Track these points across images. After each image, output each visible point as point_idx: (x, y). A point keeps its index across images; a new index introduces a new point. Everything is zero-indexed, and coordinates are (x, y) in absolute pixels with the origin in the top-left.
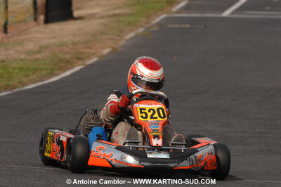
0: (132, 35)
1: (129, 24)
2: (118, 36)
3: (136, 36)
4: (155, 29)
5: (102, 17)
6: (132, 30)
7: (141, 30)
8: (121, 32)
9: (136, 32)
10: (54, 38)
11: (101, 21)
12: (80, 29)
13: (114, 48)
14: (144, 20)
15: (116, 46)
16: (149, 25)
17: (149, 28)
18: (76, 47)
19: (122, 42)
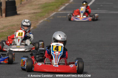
0: (42, 21)
1: (41, 16)
2: (36, 21)
3: (43, 21)
4: (51, 18)
5: (29, 14)
6: (42, 19)
7: (46, 19)
8: (38, 20)
9: (44, 20)
10: (9, 23)
11: (29, 15)
12: (20, 19)
13: (35, 27)
14: (47, 15)
15: (35, 26)
16: (49, 17)
17: (49, 18)
18: (19, 27)
19: (38, 24)
